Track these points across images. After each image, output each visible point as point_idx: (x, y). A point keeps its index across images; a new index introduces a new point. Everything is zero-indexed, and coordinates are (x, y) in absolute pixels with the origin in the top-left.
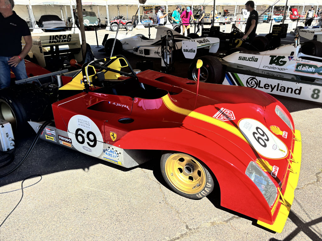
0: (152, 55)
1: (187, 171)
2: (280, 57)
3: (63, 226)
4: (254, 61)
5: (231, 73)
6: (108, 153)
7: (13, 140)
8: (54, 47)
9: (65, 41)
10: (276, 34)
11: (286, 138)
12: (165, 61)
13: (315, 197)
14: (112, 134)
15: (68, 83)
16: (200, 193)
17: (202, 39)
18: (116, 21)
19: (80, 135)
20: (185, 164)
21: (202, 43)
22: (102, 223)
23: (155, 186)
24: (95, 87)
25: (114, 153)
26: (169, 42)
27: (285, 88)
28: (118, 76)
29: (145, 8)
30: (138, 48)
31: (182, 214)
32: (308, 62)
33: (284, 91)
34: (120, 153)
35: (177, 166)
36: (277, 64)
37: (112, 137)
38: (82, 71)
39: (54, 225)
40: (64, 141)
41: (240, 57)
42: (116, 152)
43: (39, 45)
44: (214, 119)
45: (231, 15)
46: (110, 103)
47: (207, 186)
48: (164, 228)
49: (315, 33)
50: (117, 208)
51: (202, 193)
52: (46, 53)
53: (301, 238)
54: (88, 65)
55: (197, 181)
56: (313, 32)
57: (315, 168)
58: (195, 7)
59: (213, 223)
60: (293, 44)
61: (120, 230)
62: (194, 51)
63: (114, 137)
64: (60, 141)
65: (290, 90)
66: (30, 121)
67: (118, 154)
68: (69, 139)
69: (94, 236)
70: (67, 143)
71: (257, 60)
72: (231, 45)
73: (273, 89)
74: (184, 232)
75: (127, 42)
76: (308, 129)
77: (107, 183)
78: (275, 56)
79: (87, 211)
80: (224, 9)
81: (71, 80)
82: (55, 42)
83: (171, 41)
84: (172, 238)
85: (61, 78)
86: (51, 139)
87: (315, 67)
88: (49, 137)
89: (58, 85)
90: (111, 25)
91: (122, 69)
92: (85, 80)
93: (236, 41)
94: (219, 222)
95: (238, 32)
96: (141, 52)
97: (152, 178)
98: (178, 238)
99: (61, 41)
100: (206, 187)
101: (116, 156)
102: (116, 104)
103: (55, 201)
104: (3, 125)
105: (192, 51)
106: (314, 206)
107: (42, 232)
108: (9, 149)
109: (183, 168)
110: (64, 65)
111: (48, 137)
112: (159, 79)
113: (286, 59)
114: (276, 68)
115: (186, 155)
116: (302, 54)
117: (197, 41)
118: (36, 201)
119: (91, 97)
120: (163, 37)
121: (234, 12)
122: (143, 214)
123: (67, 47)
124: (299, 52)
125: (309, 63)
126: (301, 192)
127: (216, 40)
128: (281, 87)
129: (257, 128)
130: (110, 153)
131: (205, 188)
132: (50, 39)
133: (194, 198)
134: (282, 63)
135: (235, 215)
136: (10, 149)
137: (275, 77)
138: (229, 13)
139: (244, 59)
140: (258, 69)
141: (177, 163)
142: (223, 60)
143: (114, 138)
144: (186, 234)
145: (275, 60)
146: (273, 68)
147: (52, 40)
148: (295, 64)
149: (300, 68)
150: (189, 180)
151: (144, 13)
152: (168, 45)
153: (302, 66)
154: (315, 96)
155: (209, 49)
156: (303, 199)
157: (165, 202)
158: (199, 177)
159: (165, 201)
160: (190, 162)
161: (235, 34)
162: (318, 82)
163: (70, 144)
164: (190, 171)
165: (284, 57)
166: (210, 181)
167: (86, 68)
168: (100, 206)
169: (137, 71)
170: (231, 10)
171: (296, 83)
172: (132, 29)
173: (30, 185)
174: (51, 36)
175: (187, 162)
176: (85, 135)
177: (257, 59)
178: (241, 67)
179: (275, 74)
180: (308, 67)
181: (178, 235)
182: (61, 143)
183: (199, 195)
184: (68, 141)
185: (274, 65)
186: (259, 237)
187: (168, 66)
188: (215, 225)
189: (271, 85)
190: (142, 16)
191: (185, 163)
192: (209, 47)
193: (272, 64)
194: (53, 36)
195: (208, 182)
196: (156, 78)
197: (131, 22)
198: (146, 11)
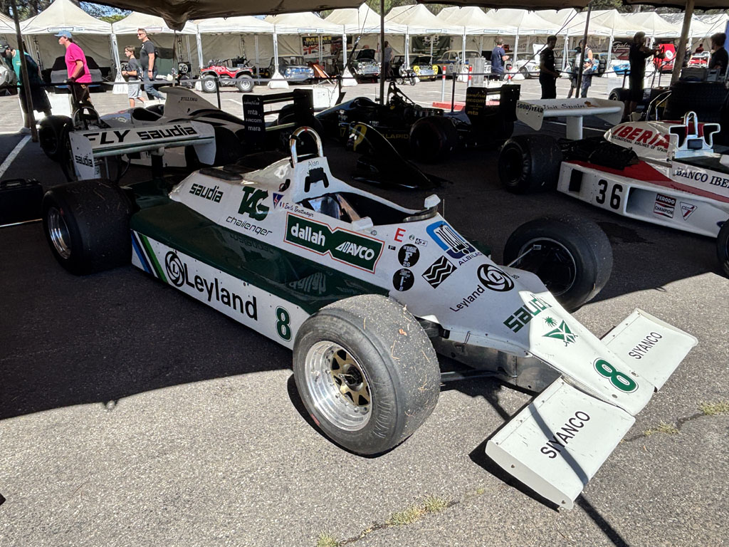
4: (215, 200)
18: (213, 69)
27: (228, 294)
32: (307, 214)
33: (229, 304)
41: (194, 185)
65: (238, 302)
71: (220, 198)
73: (210, 293)
78: (252, 191)
114: (249, 226)
117: (139, 134)
128: (222, 290)
139: (200, 191)
145: (251, 200)
146: (246, 226)
149: (294, 231)
151: (303, 52)
153: (297, 225)
165: (265, 195)
172: (252, 89)
177: (223, 194)
180: (310, 229)
185: (245, 217)
189: (205, 282)
197: (247, 73)
198: (308, 46)
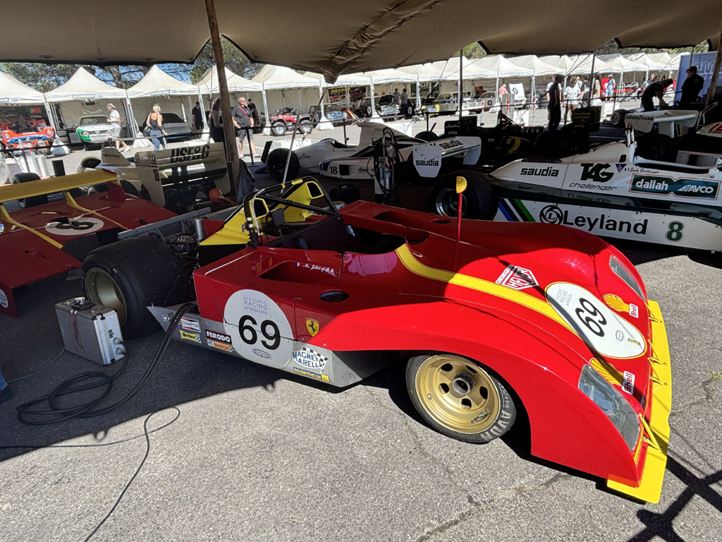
0: (354, 175)
1: (460, 388)
2: (600, 167)
3: (231, 504)
4: (552, 175)
5: (510, 200)
6: (302, 359)
7: (121, 343)
8: (179, 170)
9: (198, 157)
10: (582, 124)
11: (637, 317)
12: (382, 184)
13: (709, 430)
14: (311, 324)
15: (218, 233)
16: (489, 431)
17: (448, 141)
18: (281, 117)
19: (248, 327)
20: (455, 375)
21: (449, 147)
22: (305, 496)
23: (395, 419)
24: (268, 238)
25: (315, 359)
26: (388, 149)
27: (615, 223)
28: (306, 215)
29: (332, 91)
30: (328, 163)
31: (456, 474)
32: (655, 173)
33: (614, 229)
34: (326, 359)
35: (438, 379)
36: (597, 178)
37: (310, 329)
38: (243, 209)
39: (214, 502)
40: (217, 340)
41: (523, 169)
42: (318, 357)
43: (153, 167)
44: (500, 287)
45: (489, 95)
46: (298, 264)
47: (503, 416)
48: (425, 504)
49: (656, 120)
50: (329, 465)
51: (492, 430)
52: (165, 181)
53: (698, 513)
54: (255, 198)
55: (481, 407)
56: (652, 119)
57: (699, 373)
58: (423, 85)
59: (520, 490)
60: (623, 141)
61: (341, 510)
62: (437, 164)
63: (313, 328)
64: (208, 341)
65: (625, 227)
66: (151, 305)
67: (322, 360)
68: (225, 336)
69: (294, 522)
70: (223, 345)
71: (557, 174)
72: (499, 148)
73: (592, 226)
74: (467, 510)
75: (306, 153)
76: (670, 298)
77: (305, 418)
78: (592, 165)
79: (272, 473)
80: (476, 86)
81: (223, 227)
82: (180, 160)
83: (391, 147)
84: (444, 522)
85: (202, 224)
86: (192, 337)
87: (668, 181)
88: (186, 334)
89: (197, 237)
90: (272, 124)
91: (312, 202)
92: (251, 226)
93: (509, 141)
94: (530, 488)
95: (510, 124)
96: (334, 170)
97: (387, 405)
98: (456, 522)
99: (191, 158)
100: (500, 418)
101: (318, 365)
102: (311, 267)
103: (210, 455)
104: (104, 315)
105: (432, 163)
106: (712, 448)
107: (193, 516)
108: (114, 359)
109: (451, 384)
110: (197, 200)
111: (184, 335)
112: (382, 216)
113: (613, 169)
114: (593, 186)
115: (459, 357)
116: (640, 160)
117: (441, 145)
118: (175, 457)
119: (261, 256)
120: (377, 141)
121: (495, 90)
122: (381, 476)
123: (201, 167)
124: (636, 155)
125: (657, 174)
126: (680, 421)
127: (475, 141)
128: (608, 221)
129: (582, 301)
130: (306, 359)
131: (497, 420)
132: (173, 155)
133: (478, 440)
134: (605, 177)
135: (561, 472)
136: (116, 359)
137: (594, 202)
138: (485, 91)
139: (533, 172)
140: (561, 189)
141: (439, 373)
142: (491, 176)
143: (314, 330)
144: (470, 513)
145: (592, 171)
146: (589, 186)
147: (175, 157)
148: (630, 178)
149: (640, 184)
150: (464, 406)
151: (329, 101)
152: (386, 155)
153: (643, 180)
154: (674, 235)
155: (462, 159)
156: (687, 434)
157: (419, 451)
158: (484, 400)
159: (420, 448)
160: (464, 371)
161: (504, 128)
162: (677, 210)
163: (228, 346)
164: (465, 388)
165: (607, 166)
166: (508, 406)
167: (251, 202)
168: (296, 463)
169: (338, 204)
170: (489, 86)
171: (637, 213)
172: (311, 130)
173: (160, 426)
174: (173, 150)
175: (458, 371)
176: (258, 328)
177: (558, 171)
178: (527, 188)
179: (595, 198)
180: (655, 181)
181: (455, 515)
182: (210, 345)
183: (486, 435)
184: (224, 340)
185: (590, 181)
186: (614, 513)
187: (387, 192)
188: (525, 494)
189: (589, 219)
190: (327, 105)
191: (453, 373)
192: (462, 154)
193: (585, 179)
194: (178, 149)
195: (505, 409)
196: (375, 215)
197: (308, 119)
198: (333, 96)
